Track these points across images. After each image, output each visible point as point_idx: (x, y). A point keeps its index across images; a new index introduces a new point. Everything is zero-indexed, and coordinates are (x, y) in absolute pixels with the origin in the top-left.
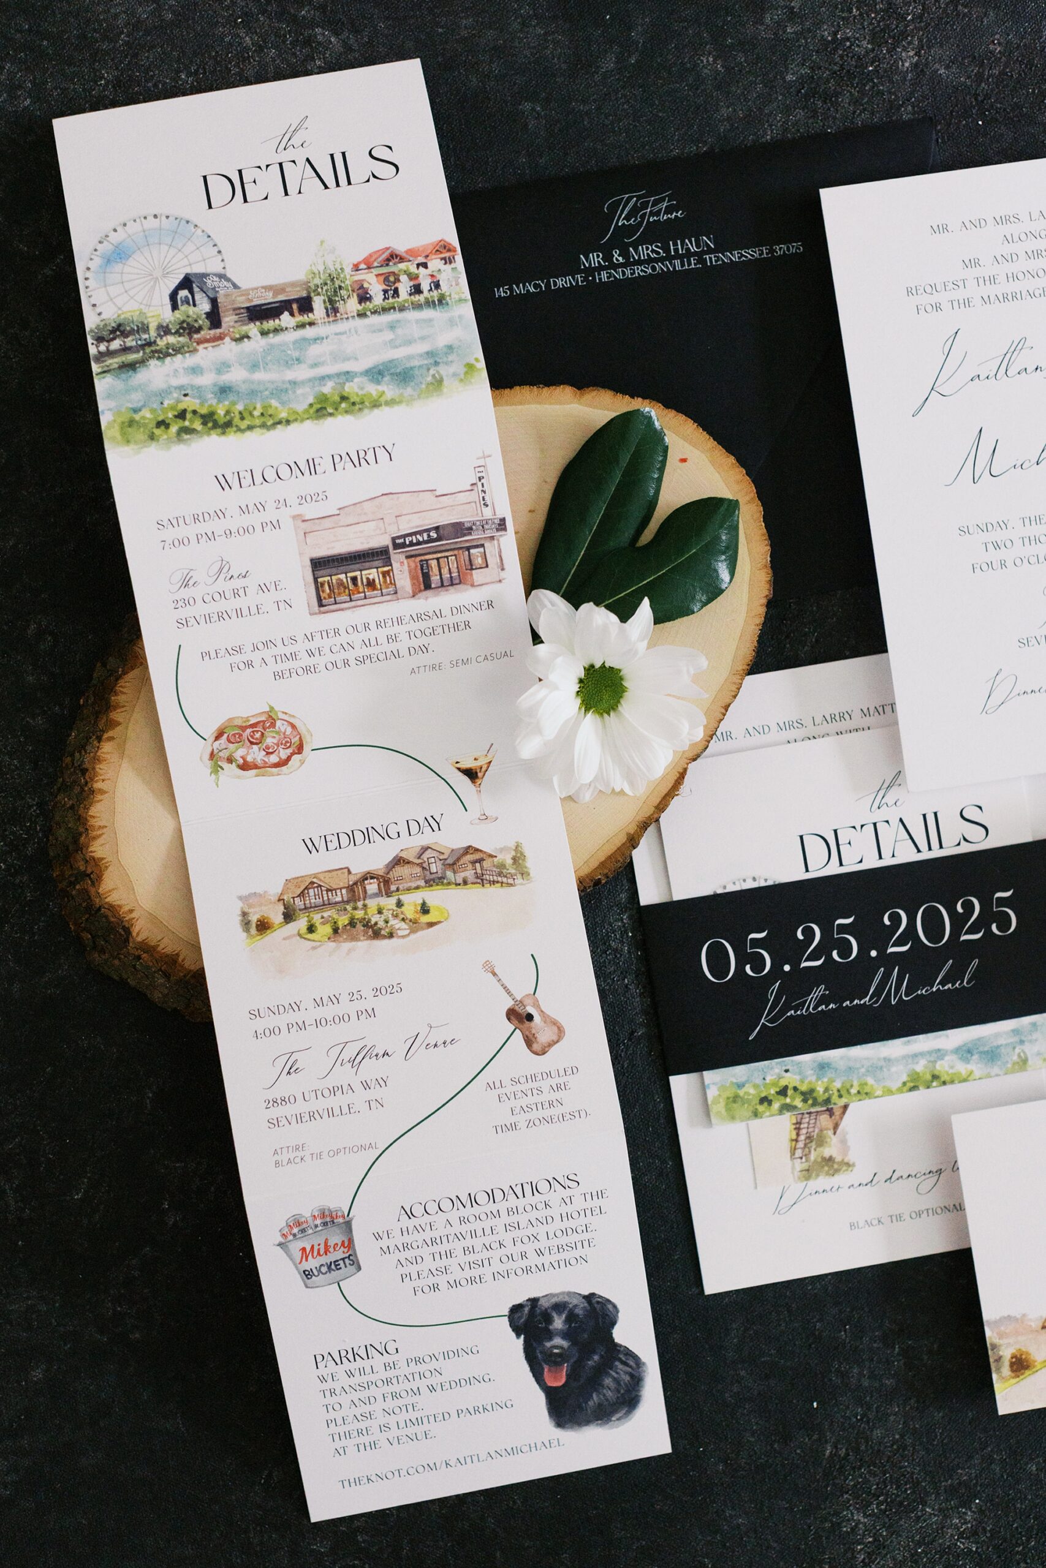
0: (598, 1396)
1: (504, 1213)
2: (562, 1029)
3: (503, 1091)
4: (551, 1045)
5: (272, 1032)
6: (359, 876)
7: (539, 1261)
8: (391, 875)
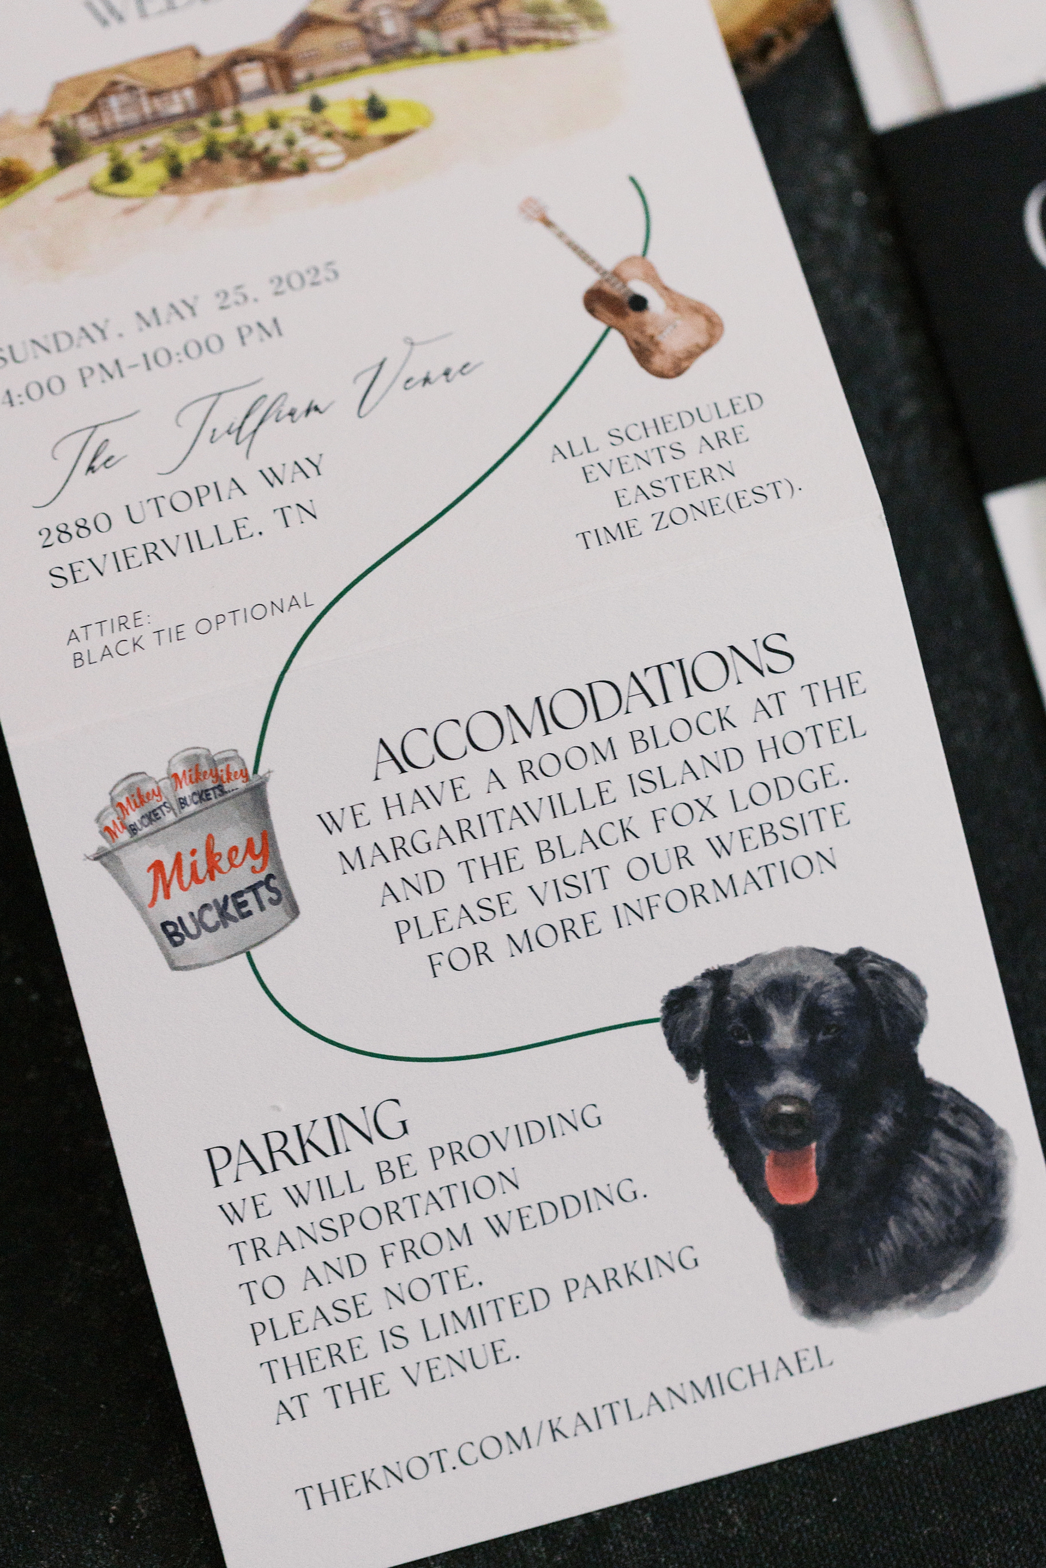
0: (900, 1226)
1: (623, 745)
2: (715, 320)
3: (593, 458)
4: (692, 355)
5: (45, 388)
6: (220, 61)
7: (721, 869)
8: (291, 51)
